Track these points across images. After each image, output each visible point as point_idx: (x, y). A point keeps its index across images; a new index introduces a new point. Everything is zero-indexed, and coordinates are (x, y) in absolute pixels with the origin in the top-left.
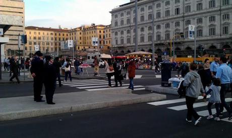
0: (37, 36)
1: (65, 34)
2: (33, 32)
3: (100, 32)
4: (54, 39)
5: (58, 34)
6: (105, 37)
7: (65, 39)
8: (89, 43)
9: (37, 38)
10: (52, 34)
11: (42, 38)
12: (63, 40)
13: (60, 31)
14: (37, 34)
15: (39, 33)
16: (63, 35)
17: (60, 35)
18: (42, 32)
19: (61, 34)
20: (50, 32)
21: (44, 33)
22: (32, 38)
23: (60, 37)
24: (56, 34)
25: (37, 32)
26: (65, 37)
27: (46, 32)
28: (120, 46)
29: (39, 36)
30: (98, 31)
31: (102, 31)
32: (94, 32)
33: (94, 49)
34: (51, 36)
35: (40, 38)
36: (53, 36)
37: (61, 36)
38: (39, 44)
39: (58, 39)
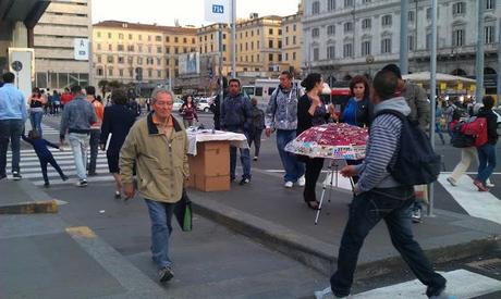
0: (126, 42)
1: (189, 38)
2: (115, 32)
3: (271, 32)
4: (164, 50)
5: (172, 39)
6: (284, 43)
7: (189, 49)
8: (244, 59)
9: (126, 48)
10: (158, 38)
11: (136, 48)
12: (185, 51)
13: (177, 31)
14: (126, 37)
15: (130, 37)
16: (185, 41)
17: (176, 40)
18: (135, 34)
19: (181, 39)
20: (154, 35)
21: (140, 36)
22: (115, 47)
23: (176, 45)
24: (168, 39)
25: (126, 33)
26: (189, 45)
27: (145, 34)
28: (325, 63)
29: (131, 42)
30: (266, 30)
31: (275, 31)
32: (255, 33)
33: (258, 74)
34: (159, 43)
35: (131, 49)
36: (162, 43)
37: (181, 44)
38: (130, 62)
39: (172, 50)
